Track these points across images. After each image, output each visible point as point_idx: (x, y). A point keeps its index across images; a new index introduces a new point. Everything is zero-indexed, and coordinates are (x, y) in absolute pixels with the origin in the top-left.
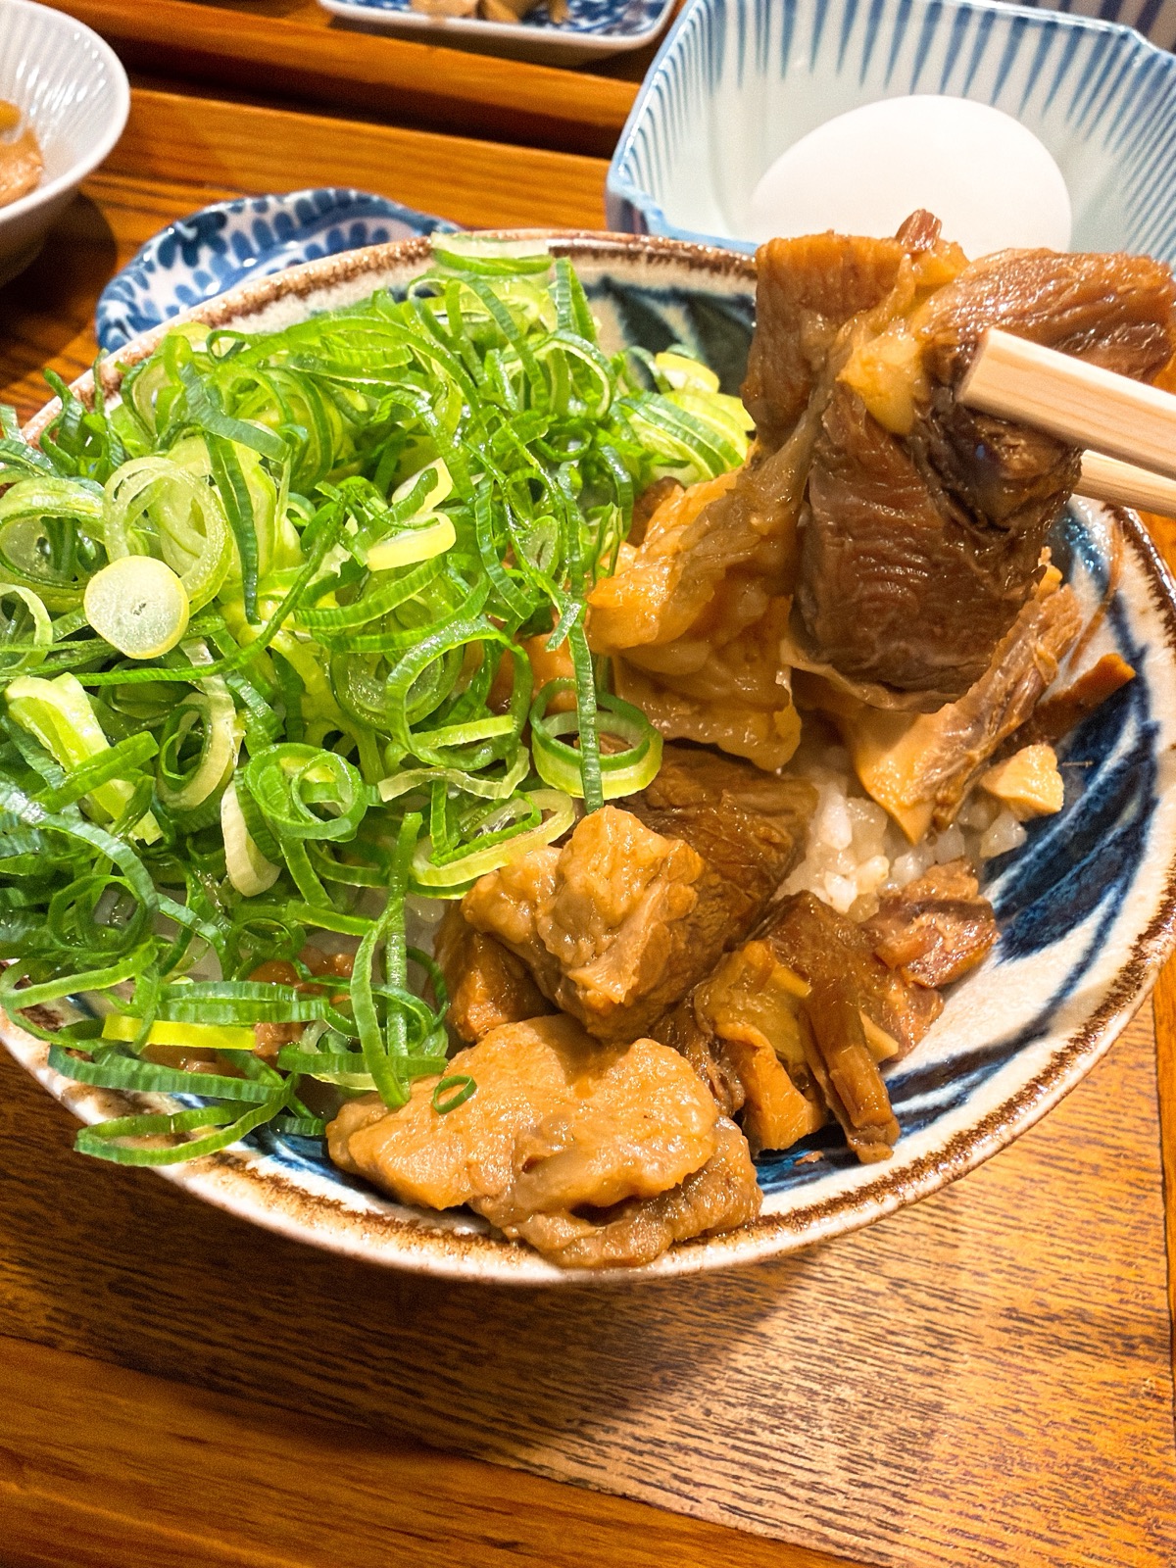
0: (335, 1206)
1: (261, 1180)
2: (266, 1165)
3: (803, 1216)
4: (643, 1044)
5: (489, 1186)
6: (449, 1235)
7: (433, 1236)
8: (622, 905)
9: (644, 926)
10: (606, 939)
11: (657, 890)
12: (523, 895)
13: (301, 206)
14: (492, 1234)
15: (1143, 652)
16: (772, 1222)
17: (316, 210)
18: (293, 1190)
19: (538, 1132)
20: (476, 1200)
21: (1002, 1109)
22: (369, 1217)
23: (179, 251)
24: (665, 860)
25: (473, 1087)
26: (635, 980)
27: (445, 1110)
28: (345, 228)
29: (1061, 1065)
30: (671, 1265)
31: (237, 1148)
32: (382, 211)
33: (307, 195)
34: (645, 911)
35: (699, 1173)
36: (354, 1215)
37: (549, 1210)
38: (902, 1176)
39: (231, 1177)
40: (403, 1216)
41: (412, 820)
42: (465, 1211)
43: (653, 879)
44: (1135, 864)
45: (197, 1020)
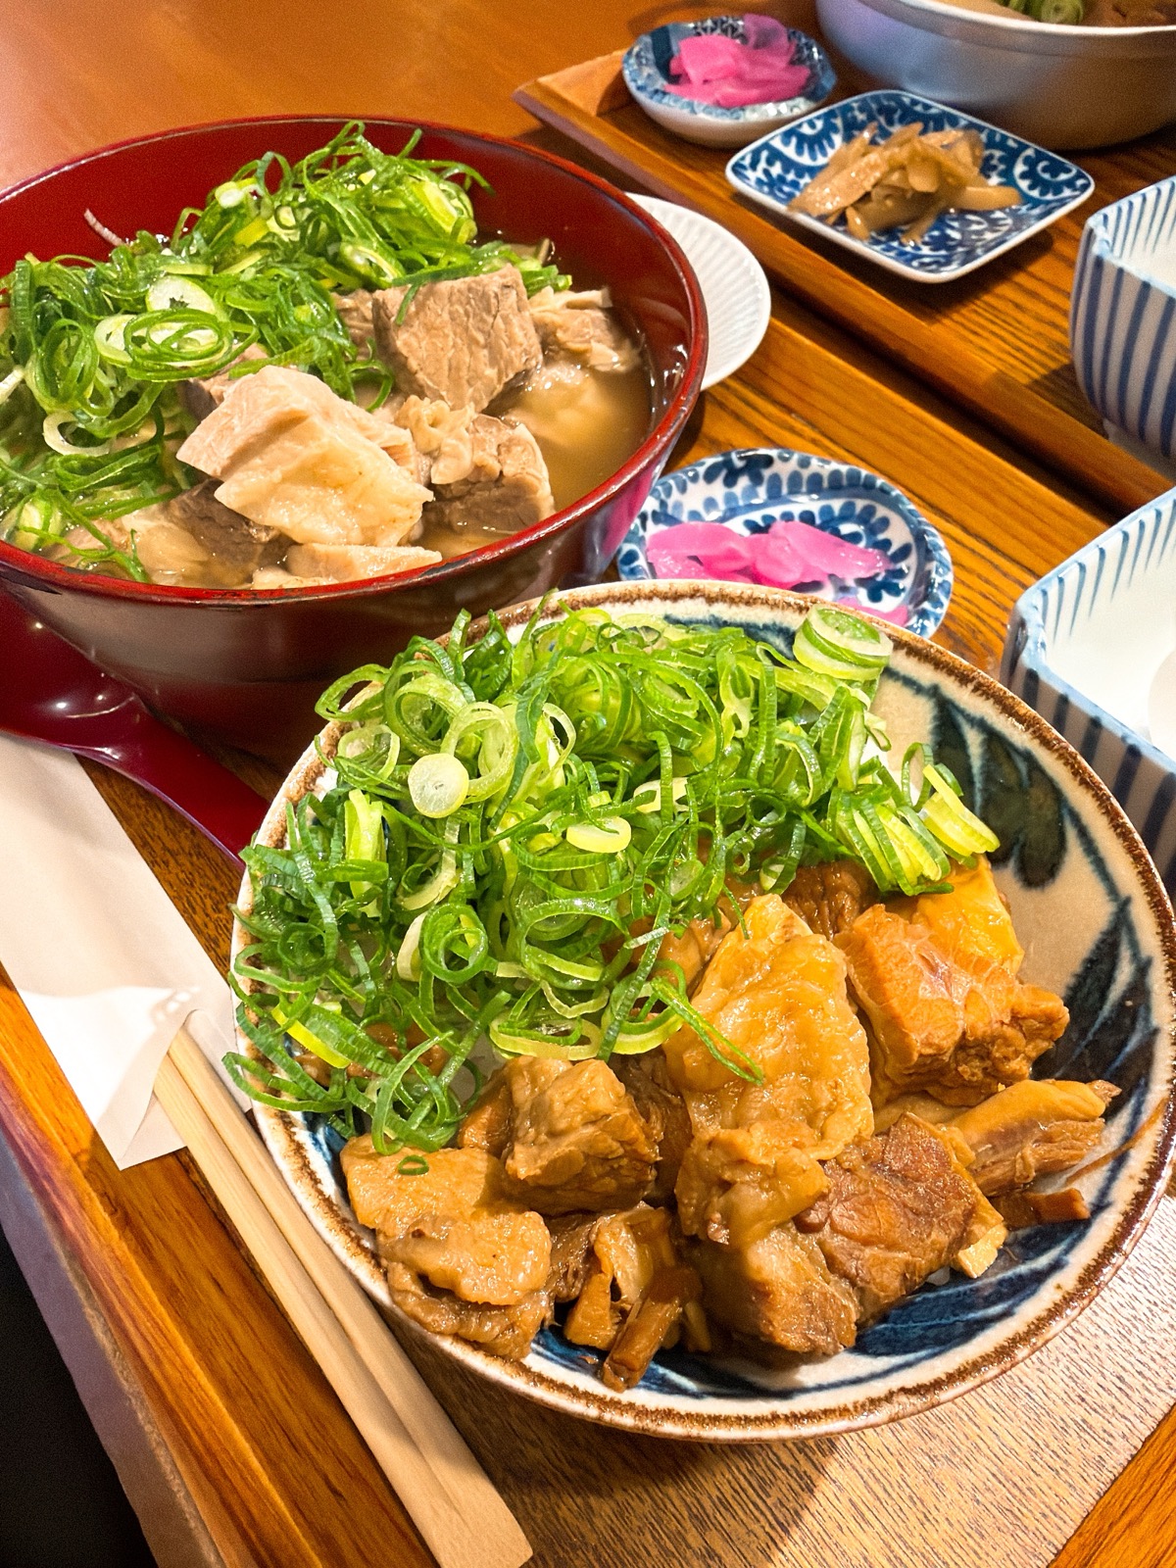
0: (316, 1181)
1: (293, 1141)
2: (303, 1135)
3: (540, 1379)
4: (535, 1216)
5: (388, 1228)
6: (357, 1241)
7: (348, 1234)
8: (562, 1125)
9: (564, 1147)
10: (543, 1137)
11: (590, 1130)
12: (534, 1081)
13: (835, 474)
14: (375, 1257)
15: (1109, 1205)
16: (525, 1370)
17: (845, 482)
18: (304, 1158)
19: (435, 1219)
20: (380, 1232)
21: (709, 1417)
22: (328, 1201)
23: (724, 473)
24: (608, 1116)
25: (425, 1170)
26: (538, 1172)
27: (402, 1172)
28: (860, 504)
29: (768, 1421)
30: (448, 1345)
31: (297, 1116)
32: (894, 504)
33: (844, 469)
34: (572, 1138)
35: (498, 1307)
36: (321, 1193)
37: (408, 1265)
38: (615, 1404)
39: (280, 1128)
40: (345, 1213)
41: (504, 996)
42: (373, 1233)
43: (593, 1123)
44: (958, 1344)
45: (317, 1035)
